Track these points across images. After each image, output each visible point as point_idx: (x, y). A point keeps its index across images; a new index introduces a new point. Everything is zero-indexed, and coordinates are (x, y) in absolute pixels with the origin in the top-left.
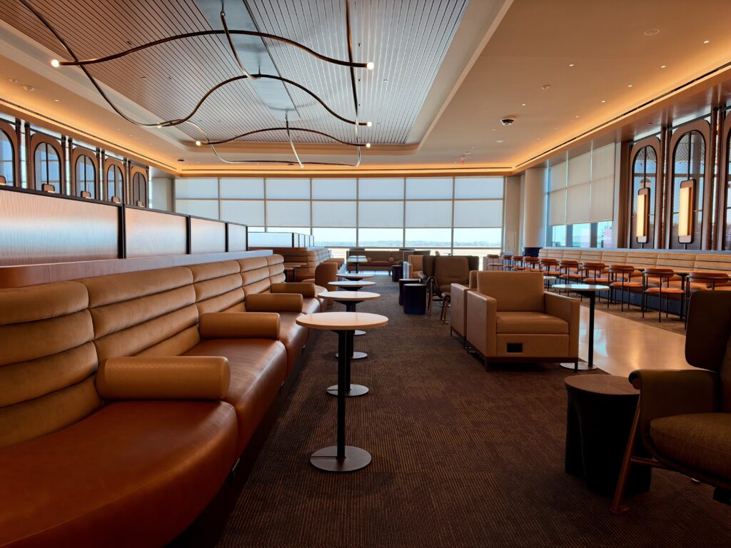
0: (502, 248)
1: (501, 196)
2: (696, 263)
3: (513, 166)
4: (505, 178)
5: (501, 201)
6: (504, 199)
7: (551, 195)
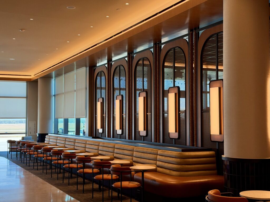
0: (26, 133)
1: (25, 96)
2: (115, 150)
3: (32, 74)
4: (27, 82)
5: (25, 99)
6: (27, 98)
7: (56, 97)
